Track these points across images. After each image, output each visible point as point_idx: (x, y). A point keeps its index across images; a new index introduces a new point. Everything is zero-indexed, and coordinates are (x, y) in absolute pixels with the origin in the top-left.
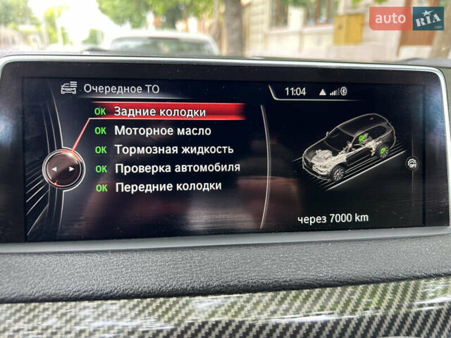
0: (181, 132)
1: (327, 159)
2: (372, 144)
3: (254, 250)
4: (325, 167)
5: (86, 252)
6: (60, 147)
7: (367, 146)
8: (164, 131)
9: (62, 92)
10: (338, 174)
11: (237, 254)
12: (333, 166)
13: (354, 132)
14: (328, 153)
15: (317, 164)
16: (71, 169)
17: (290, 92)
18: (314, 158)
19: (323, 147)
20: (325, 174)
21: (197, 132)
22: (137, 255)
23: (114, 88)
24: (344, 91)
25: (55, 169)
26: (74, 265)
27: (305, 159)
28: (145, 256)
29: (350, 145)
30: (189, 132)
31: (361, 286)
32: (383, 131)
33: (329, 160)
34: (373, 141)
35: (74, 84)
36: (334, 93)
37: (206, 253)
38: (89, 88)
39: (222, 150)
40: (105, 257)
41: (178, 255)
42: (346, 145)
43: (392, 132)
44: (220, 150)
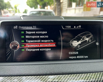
0: (41, 37)
1: (76, 43)
2: (87, 39)
3: (58, 65)
4: (75, 45)
5: (19, 65)
6: (13, 41)
7: (86, 39)
8: (37, 37)
9: (14, 28)
10: (79, 46)
11: (54, 66)
12: (77, 44)
13: (83, 36)
14: (76, 41)
15: (73, 44)
16: (16, 46)
17: (67, 27)
18: (73, 43)
19: (75, 40)
20: (76, 46)
21: (45, 37)
22: (31, 66)
23: (26, 27)
24: (80, 26)
25: (13, 46)
26: (16, 68)
27: (71, 43)
28: (32, 66)
29: (82, 39)
30: (43, 37)
31: (83, 74)
32: (90, 36)
33: (77, 43)
34: (87, 38)
35: (17, 26)
36: (78, 27)
37: (47, 65)
38: (20, 27)
39: (51, 41)
40: (23, 66)
41: (40, 66)
42: (81, 39)
43: (92, 36)
44: (50, 41)
